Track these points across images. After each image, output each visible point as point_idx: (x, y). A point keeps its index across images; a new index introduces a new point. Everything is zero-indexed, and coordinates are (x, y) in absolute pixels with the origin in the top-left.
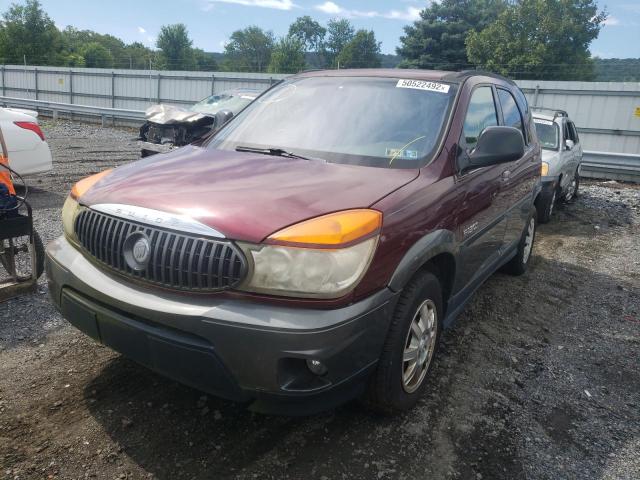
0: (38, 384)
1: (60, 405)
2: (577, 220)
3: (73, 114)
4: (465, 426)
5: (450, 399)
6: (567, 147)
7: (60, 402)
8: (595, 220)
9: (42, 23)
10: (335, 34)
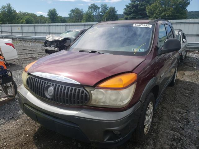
0: (18, 135)
1: (25, 143)
2: (188, 65)
3: (23, 39)
4: (167, 146)
5: (159, 135)
6: (184, 42)
7: (25, 142)
8: (194, 65)
9: (12, 11)
10: (103, 9)
